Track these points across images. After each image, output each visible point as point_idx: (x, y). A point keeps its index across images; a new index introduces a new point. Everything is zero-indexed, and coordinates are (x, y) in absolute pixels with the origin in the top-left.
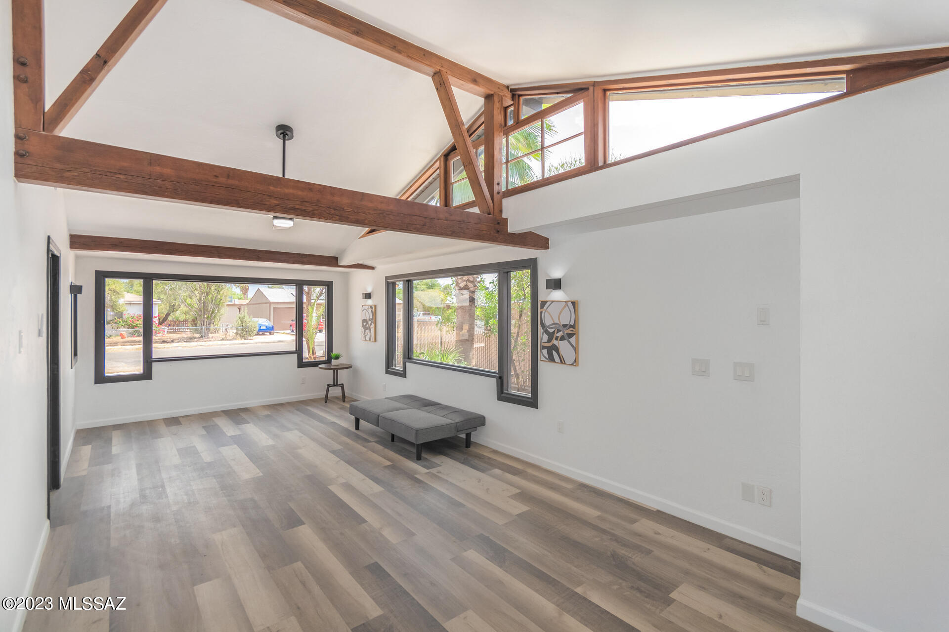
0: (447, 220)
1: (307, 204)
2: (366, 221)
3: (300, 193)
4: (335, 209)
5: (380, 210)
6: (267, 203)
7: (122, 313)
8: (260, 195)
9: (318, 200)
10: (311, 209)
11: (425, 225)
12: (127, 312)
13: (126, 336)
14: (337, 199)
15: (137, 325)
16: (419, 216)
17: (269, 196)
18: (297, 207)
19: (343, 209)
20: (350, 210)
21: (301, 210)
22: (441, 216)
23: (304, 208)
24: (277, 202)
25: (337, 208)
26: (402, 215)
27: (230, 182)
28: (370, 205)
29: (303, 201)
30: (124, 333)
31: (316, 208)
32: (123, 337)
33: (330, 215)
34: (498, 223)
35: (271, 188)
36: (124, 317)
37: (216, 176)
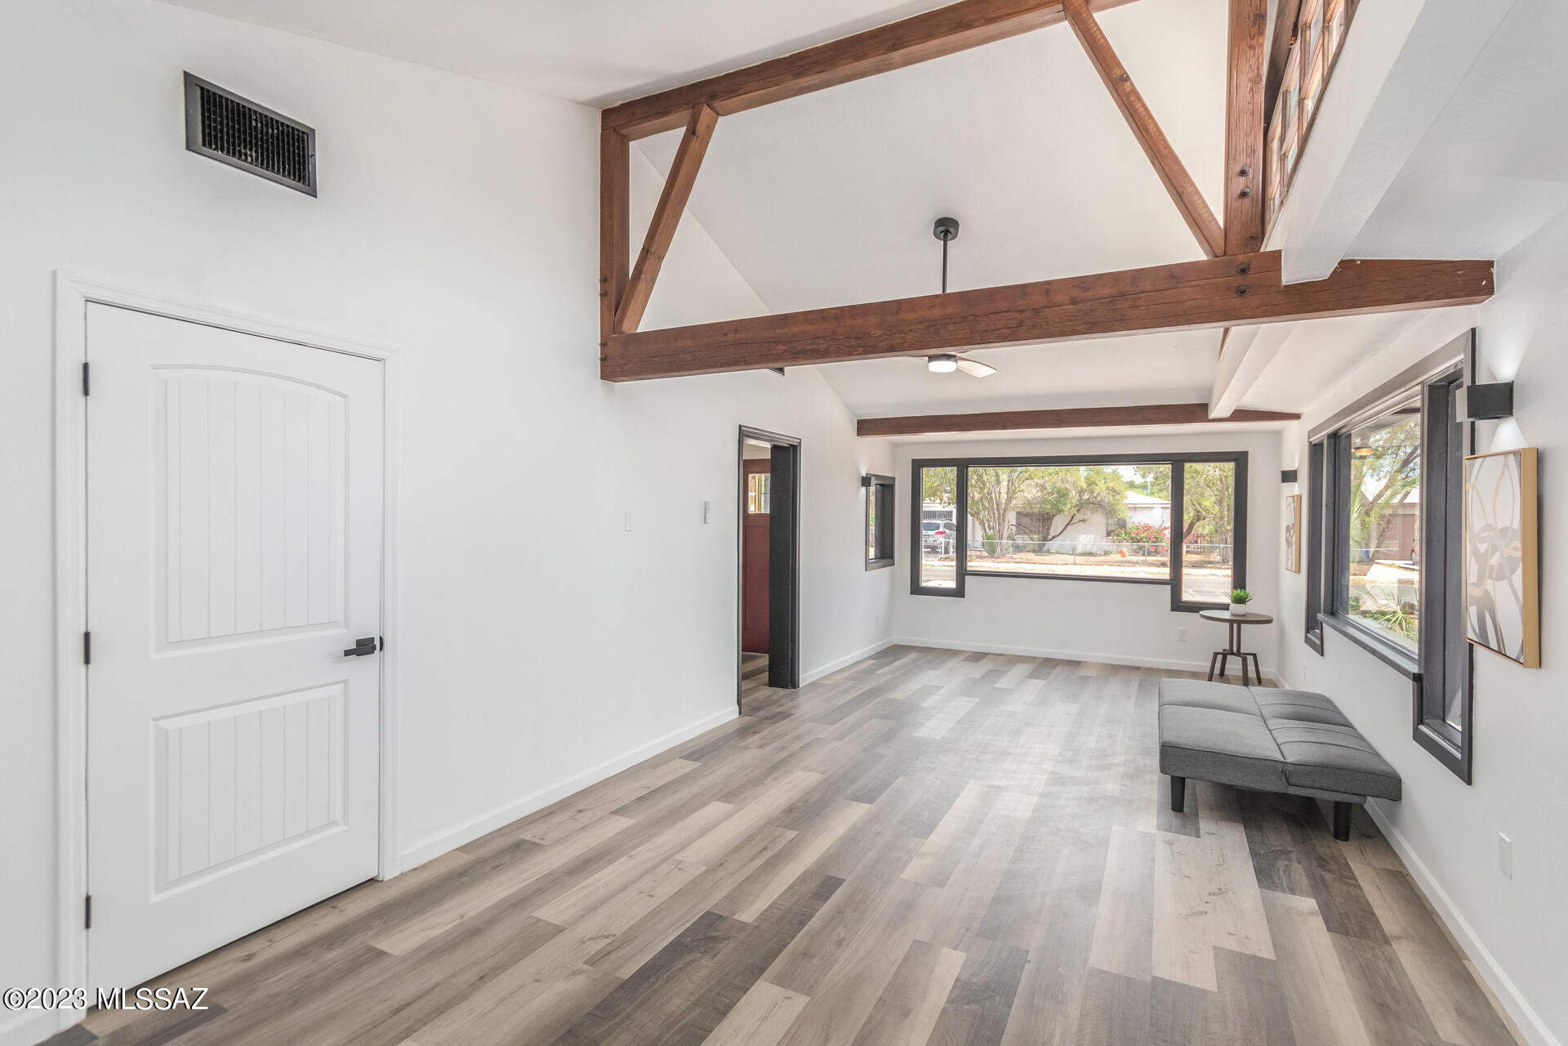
0: (1074, 302)
1: (820, 341)
2: (906, 345)
3: (811, 328)
4: (857, 338)
5: (928, 321)
6: (775, 352)
7: (1125, 521)
8: (767, 344)
9: (834, 332)
10: (825, 346)
11: (1020, 325)
12: (1132, 520)
13: (1127, 554)
14: (859, 321)
15: (1142, 538)
16: (1008, 312)
17: (775, 342)
18: (808, 347)
19: (869, 334)
20: (879, 333)
21: (813, 351)
22: (1061, 298)
23: (815, 347)
24: (784, 348)
25: (859, 336)
26: (971, 318)
27: (738, 336)
28: (911, 316)
29: (815, 338)
30: (1125, 550)
31: (831, 343)
32: (1123, 555)
33: (850, 349)
34: (1244, 271)
35: (778, 331)
36: (1129, 526)
37: (725, 335)
